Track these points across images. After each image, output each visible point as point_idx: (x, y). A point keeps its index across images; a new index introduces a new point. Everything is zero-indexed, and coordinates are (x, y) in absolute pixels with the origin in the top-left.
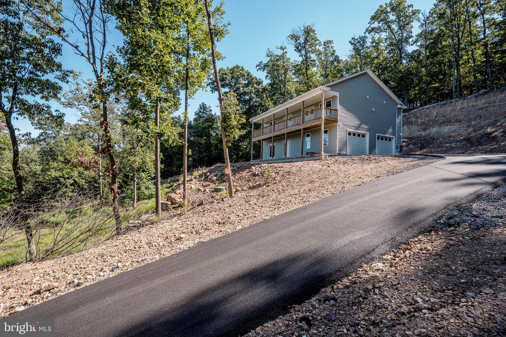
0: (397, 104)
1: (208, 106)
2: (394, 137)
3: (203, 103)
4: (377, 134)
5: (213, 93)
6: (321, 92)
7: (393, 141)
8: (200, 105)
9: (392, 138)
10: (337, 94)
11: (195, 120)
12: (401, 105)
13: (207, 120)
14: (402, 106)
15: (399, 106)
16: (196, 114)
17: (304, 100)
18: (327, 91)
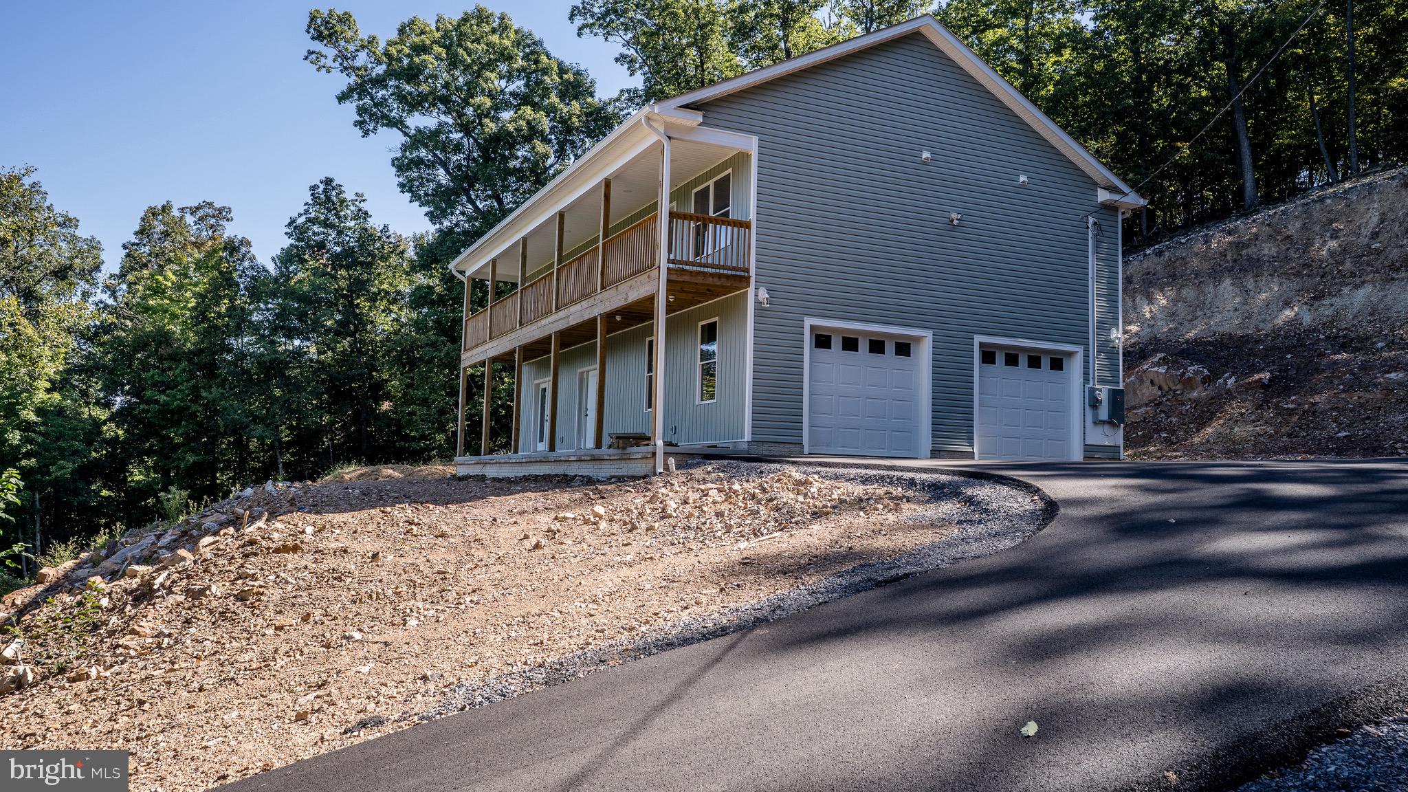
0: (1095, 185)
1: (349, 195)
2: (1079, 349)
3: (328, 182)
4: (978, 339)
5: (366, 133)
6: (653, 139)
7: (1075, 367)
8: (314, 188)
9: (1070, 354)
10: (751, 144)
11: (288, 258)
12: (1113, 189)
13: (346, 259)
14: (1116, 197)
15: (1103, 196)
16: (297, 230)
17: (607, 172)
18: (690, 130)
